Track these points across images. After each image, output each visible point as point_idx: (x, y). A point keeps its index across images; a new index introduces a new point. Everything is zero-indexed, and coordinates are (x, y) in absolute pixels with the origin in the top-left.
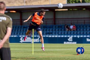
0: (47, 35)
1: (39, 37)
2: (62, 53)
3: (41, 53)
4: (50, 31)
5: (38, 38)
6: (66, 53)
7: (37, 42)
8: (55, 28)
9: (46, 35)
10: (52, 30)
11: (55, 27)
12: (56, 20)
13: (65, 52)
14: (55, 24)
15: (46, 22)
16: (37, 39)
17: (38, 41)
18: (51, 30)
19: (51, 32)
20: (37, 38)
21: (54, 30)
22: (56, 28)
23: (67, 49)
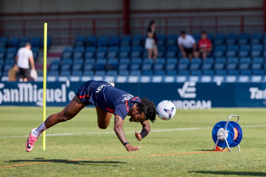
0: (98, 73)
1: (65, 83)
2: (156, 144)
3: (77, 143)
4: (107, 61)
5: (64, 87)
6: (171, 144)
7: (58, 100)
8: (128, 48)
9: (92, 73)
10: (118, 56)
11: (130, 44)
12: (133, 16)
13: (167, 141)
14: (127, 30)
15: (94, 24)
16: (58, 91)
17: (64, 99)
18: (112, 54)
19: (113, 61)
20: (60, 88)
21: (124, 54)
22: (134, 48)
23: (177, 127)
